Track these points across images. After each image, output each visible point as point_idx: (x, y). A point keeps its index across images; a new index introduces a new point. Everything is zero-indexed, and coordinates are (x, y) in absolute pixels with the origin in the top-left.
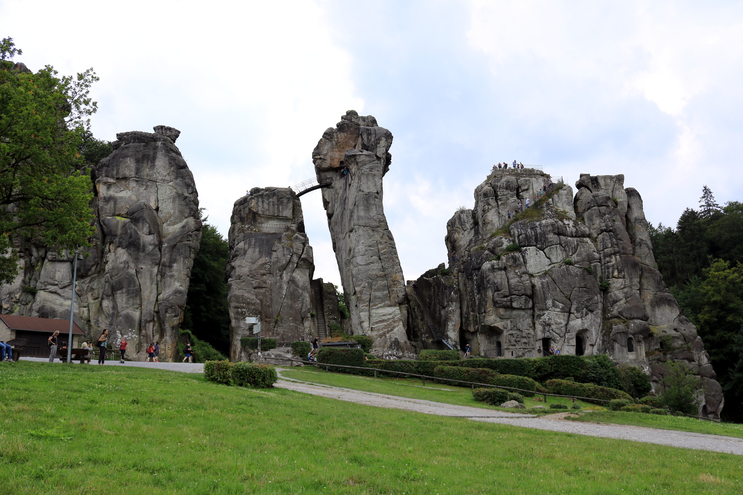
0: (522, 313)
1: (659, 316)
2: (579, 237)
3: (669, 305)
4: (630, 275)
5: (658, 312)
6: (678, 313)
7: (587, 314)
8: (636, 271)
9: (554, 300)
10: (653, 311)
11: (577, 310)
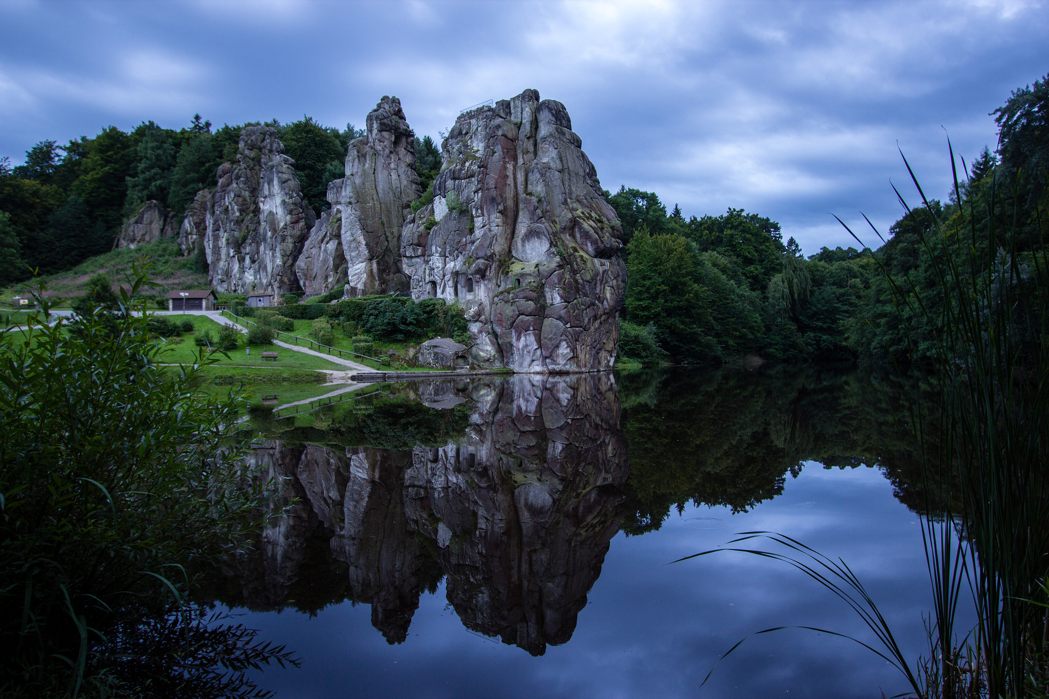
0: (418, 260)
1: (529, 251)
2: (469, 177)
3: (539, 238)
4: (488, 211)
5: (528, 246)
6: (548, 246)
7: (458, 257)
8: (494, 206)
9: (436, 246)
10: (523, 246)
11: (450, 254)
